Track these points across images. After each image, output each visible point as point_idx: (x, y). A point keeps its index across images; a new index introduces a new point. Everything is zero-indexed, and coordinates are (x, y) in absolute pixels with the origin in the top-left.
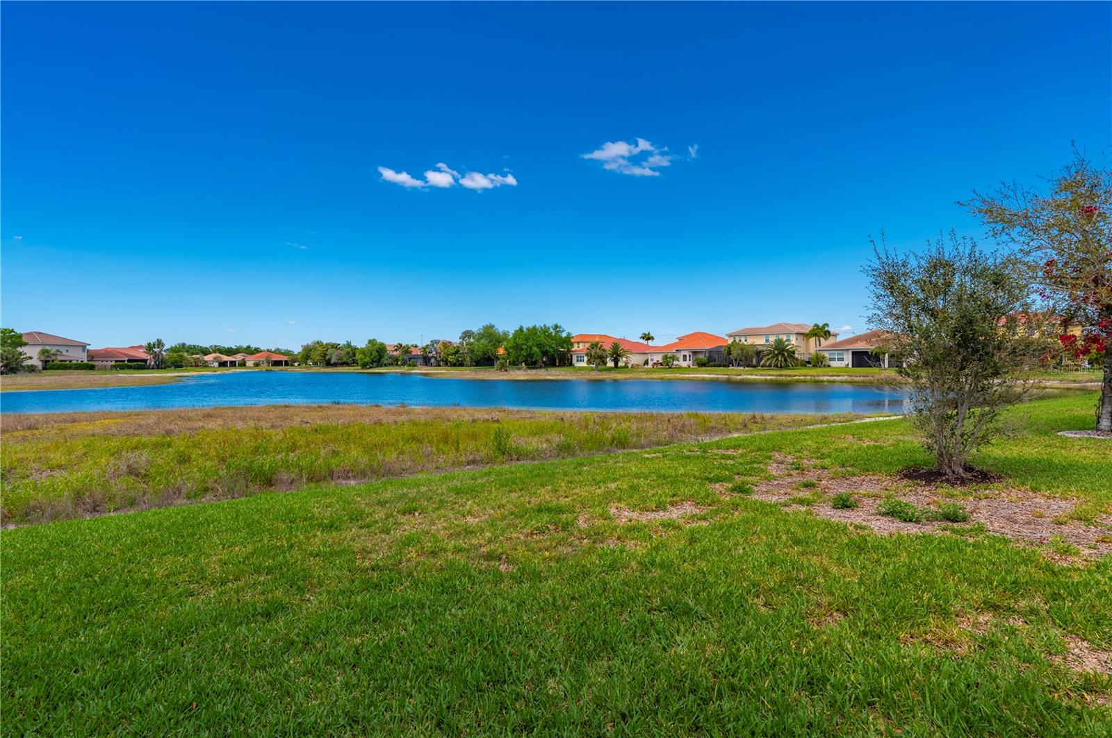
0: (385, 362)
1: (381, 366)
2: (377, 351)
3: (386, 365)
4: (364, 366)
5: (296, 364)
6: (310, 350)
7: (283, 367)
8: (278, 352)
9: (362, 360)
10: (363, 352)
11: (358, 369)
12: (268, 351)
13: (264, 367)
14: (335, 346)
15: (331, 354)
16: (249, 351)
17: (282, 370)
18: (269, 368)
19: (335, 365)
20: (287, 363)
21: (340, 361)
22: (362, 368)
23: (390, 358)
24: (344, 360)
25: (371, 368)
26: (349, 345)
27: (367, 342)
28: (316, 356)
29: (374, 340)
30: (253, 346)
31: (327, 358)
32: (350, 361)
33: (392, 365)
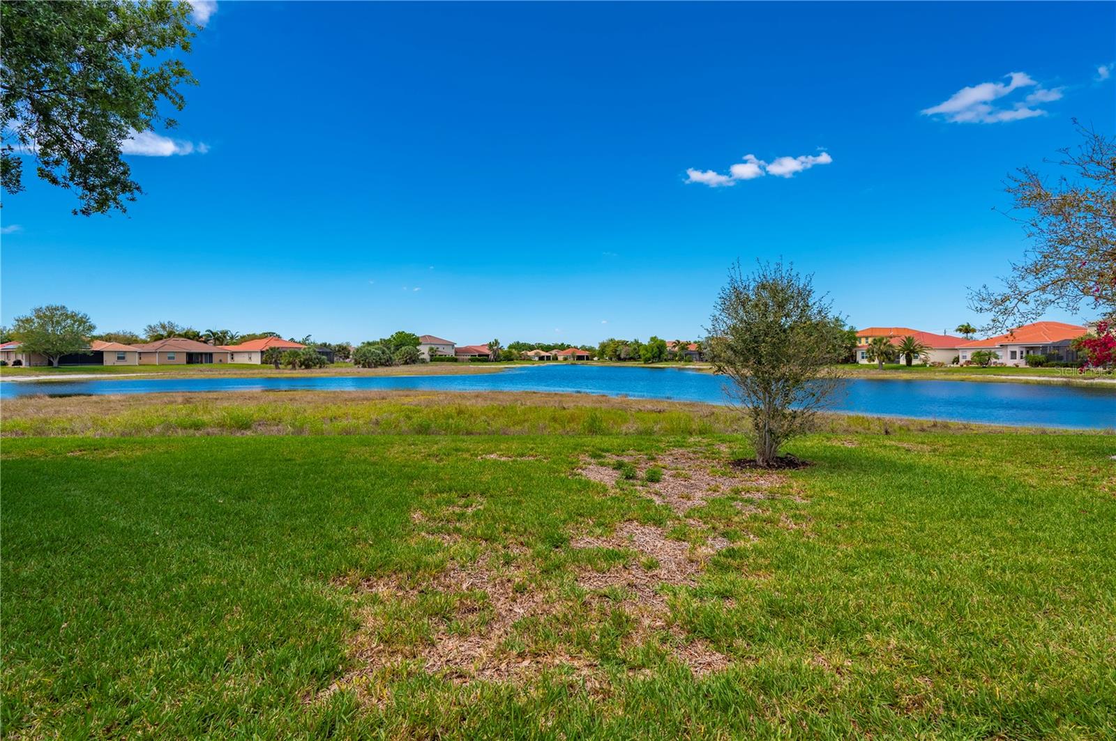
0: (665, 357)
1: (662, 361)
2: (658, 348)
3: (666, 360)
4: (646, 361)
5: (596, 359)
6: (605, 347)
7: (585, 361)
8: (584, 348)
9: (644, 355)
10: (646, 348)
11: (640, 364)
12: (575, 347)
13: (571, 361)
14: (625, 343)
15: (621, 350)
16: (562, 347)
17: (583, 364)
18: (574, 362)
19: (625, 360)
20: (588, 359)
21: (628, 357)
22: (645, 363)
23: (670, 354)
24: (632, 355)
25: (653, 362)
26: (636, 342)
27: (649, 340)
28: (609, 351)
29: (655, 337)
30: (566, 343)
31: (618, 353)
32: (636, 356)
33: (672, 360)
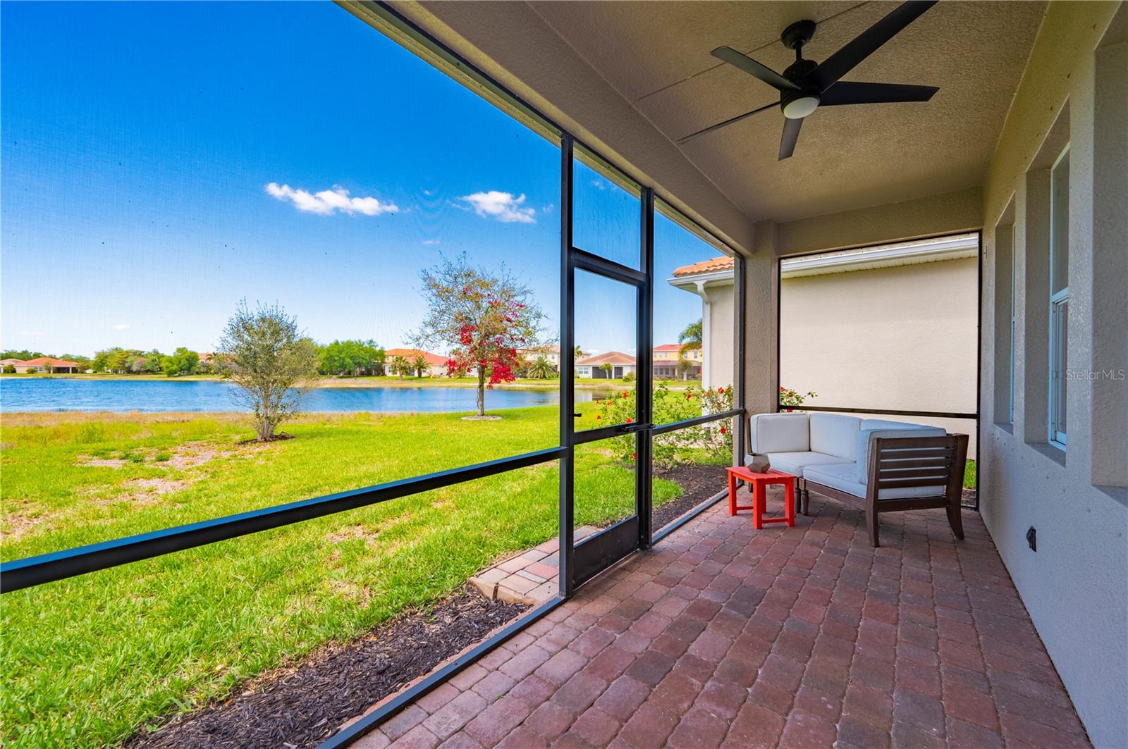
0: (197, 370)
1: (192, 374)
2: (187, 359)
3: (197, 373)
4: (171, 373)
5: (88, 371)
6: (106, 357)
7: (70, 374)
8: (67, 358)
9: (167, 367)
10: (170, 360)
11: (164, 377)
12: (51, 357)
13: (42, 374)
14: (140, 354)
15: (132, 362)
16: (25, 356)
17: (66, 378)
18: (49, 376)
19: (138, 372)
20: (75, 370)
21: (143, 369)
22: (169, 376)
23: (204, 366)
24: (149, 367)
25: (180, 375)
26: (156, 352)
27: (175, 350)
28: (113, 363)
29: (184, 348)
30: (32, 350)
31: (127, 365)
32: (156, 368)
33: (206, 373)
